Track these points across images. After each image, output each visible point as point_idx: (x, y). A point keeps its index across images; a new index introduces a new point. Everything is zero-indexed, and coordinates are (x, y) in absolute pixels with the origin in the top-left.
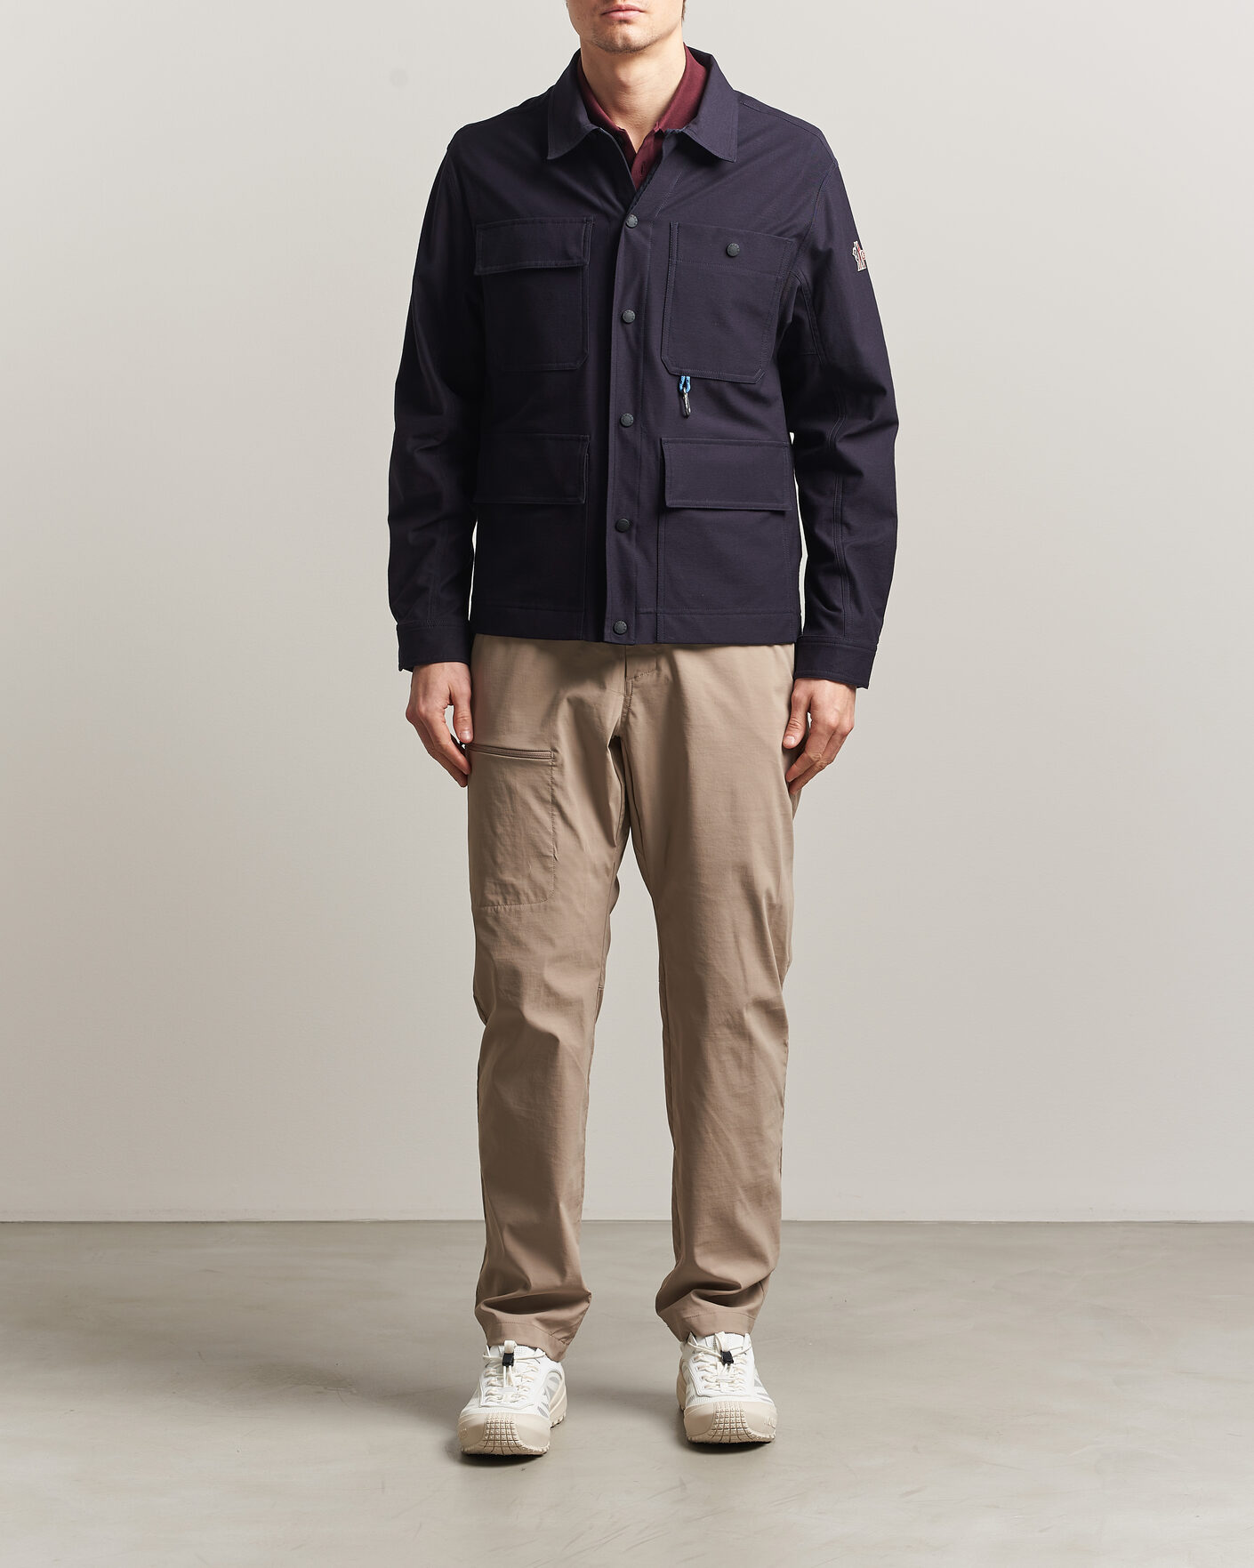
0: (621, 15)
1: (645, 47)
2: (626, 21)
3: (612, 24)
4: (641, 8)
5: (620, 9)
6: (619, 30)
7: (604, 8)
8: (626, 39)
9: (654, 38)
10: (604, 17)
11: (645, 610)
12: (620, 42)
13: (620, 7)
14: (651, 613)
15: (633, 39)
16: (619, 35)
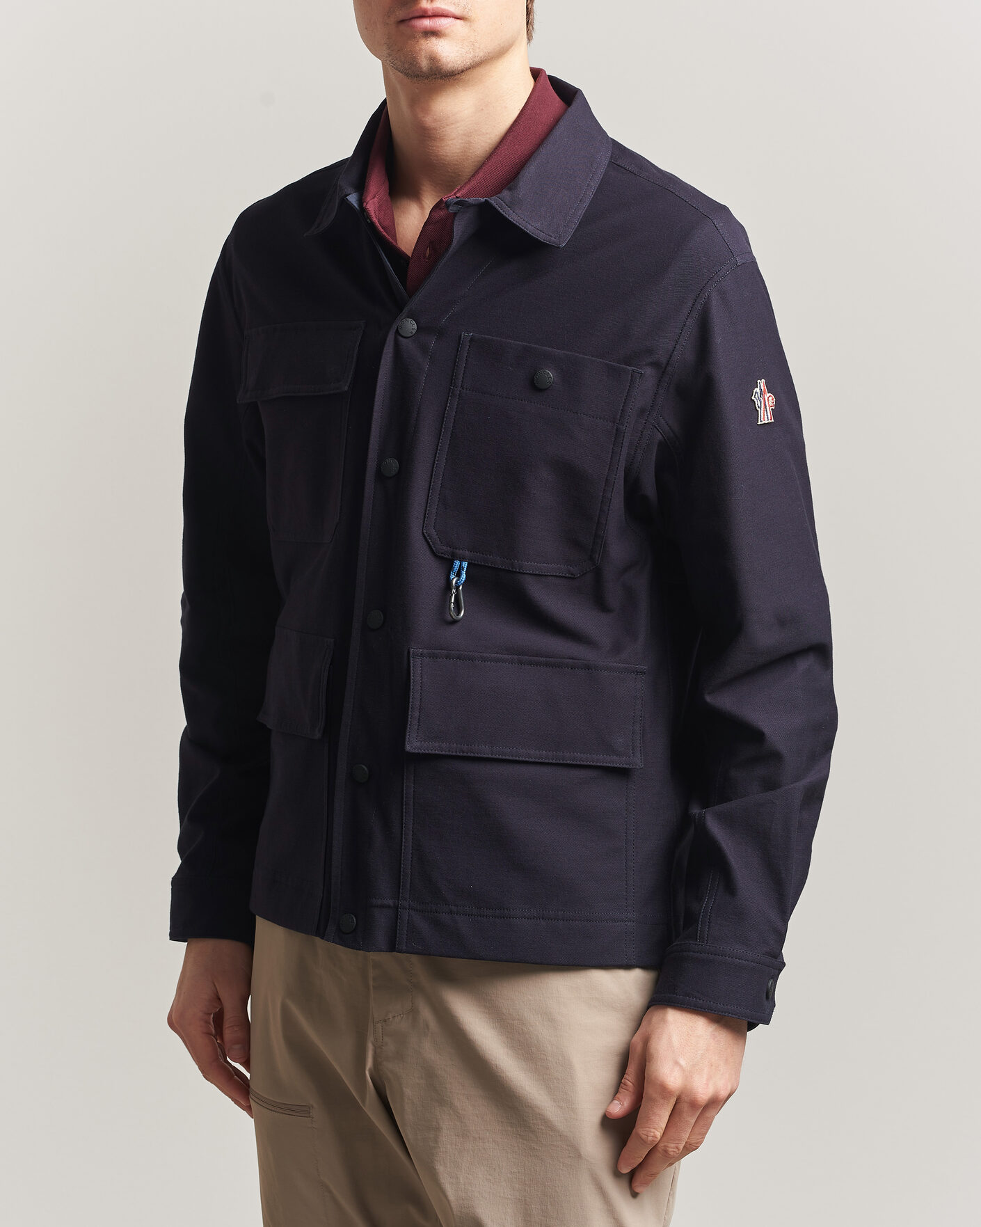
0: (427, 23)
1: (462, 71)
2: (434, 33)
3: (413, 37)
4: (457, 12)
5: (424, 15)
6: (423, 47)
7: (401, 14)
8: (433, 59)
9: (477, 59)
10: (402, 27)
11: (379, 902)
12: (424, 64)
13: (425, 11)
14: (389, 907)
15: (444, 60)
16: (423, 53)
